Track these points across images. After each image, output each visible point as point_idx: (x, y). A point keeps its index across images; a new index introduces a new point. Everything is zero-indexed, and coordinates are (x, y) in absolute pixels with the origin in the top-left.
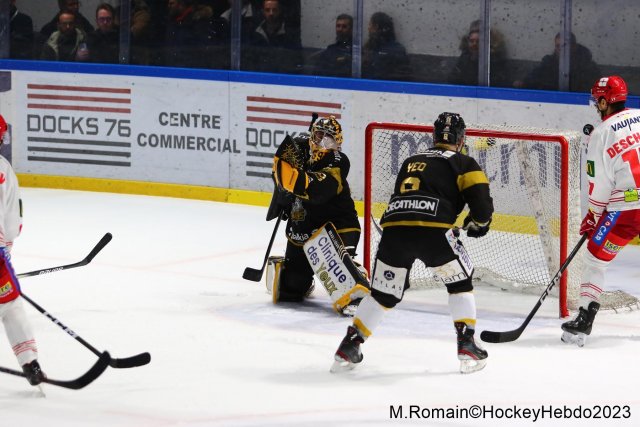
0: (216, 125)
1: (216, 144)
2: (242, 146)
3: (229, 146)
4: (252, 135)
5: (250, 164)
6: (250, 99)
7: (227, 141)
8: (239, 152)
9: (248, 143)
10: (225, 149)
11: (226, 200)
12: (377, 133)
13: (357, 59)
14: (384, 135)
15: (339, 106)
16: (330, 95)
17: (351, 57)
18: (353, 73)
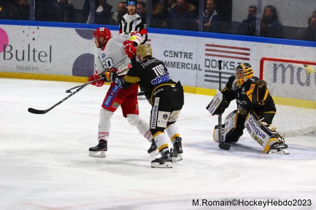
0: (191, 57)
1: (190, 66)
2: (203, 67)
3: (196, 67)
4: (208, 62)
5: (206, 76)
6: (207, 45)
7: (196, 65)
8: (201, 70)
9: (206, 66)
10: (195, 68)
11: (195, 93)
12: (265, 62)
13: (258, 28)
14: (269, 63)
15: (249, 50)
16: (245, 44)
17: (255, 27)
18: (256, 34)
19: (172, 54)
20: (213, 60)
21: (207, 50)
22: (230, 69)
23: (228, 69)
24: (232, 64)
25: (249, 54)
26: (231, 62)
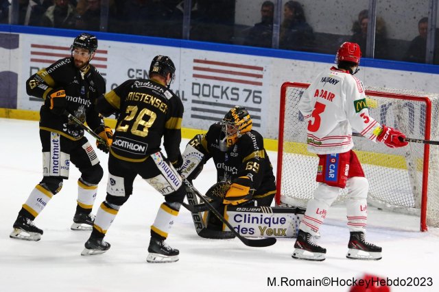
2: (188, 95)
4: (196, 88)
5: (194, 109)
6: (196, 61)
8: (186, 100)
12: (289, 89)
13: (276, 34)
14: (295, 91)
15: (261, 69)
16: (255, 60)
17: (272, 33)
18: (273, 44)
19: (140, 74)
20: (204, 85)
21: (195, 68)
22: (232, 99)
23: (228, 98)
24: (234, 91)
25: (260, 76)
26: (233, 89)
